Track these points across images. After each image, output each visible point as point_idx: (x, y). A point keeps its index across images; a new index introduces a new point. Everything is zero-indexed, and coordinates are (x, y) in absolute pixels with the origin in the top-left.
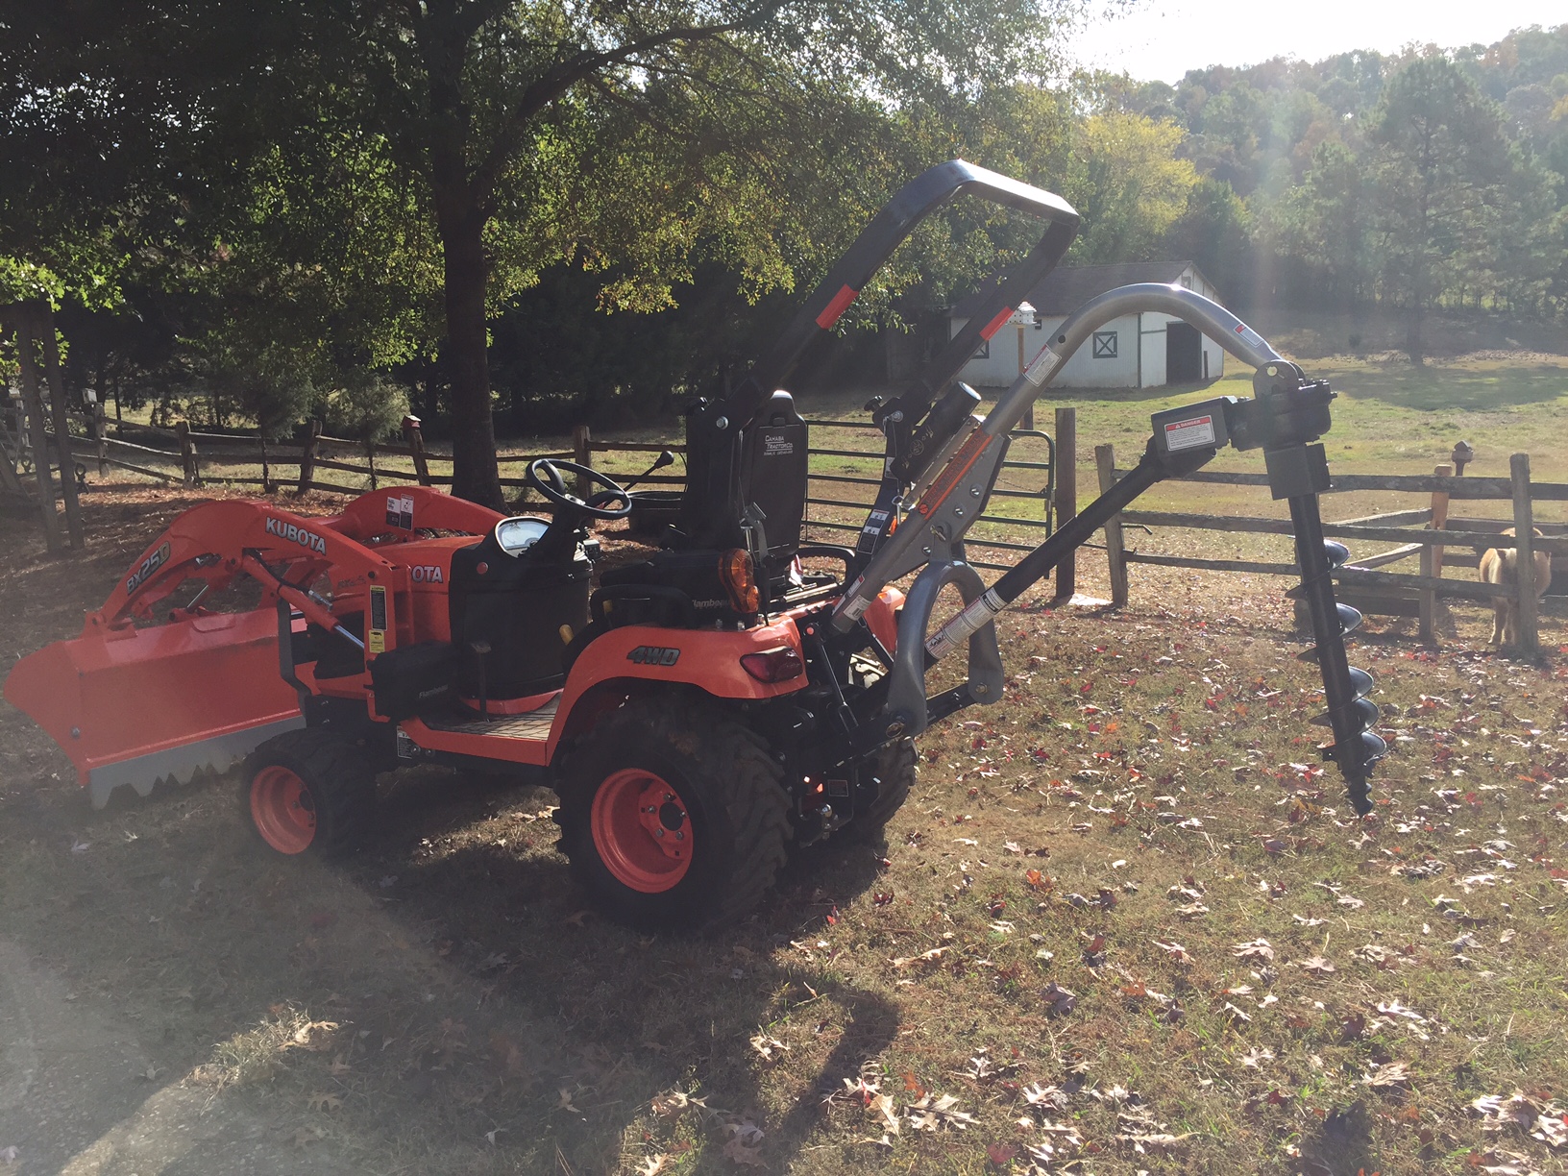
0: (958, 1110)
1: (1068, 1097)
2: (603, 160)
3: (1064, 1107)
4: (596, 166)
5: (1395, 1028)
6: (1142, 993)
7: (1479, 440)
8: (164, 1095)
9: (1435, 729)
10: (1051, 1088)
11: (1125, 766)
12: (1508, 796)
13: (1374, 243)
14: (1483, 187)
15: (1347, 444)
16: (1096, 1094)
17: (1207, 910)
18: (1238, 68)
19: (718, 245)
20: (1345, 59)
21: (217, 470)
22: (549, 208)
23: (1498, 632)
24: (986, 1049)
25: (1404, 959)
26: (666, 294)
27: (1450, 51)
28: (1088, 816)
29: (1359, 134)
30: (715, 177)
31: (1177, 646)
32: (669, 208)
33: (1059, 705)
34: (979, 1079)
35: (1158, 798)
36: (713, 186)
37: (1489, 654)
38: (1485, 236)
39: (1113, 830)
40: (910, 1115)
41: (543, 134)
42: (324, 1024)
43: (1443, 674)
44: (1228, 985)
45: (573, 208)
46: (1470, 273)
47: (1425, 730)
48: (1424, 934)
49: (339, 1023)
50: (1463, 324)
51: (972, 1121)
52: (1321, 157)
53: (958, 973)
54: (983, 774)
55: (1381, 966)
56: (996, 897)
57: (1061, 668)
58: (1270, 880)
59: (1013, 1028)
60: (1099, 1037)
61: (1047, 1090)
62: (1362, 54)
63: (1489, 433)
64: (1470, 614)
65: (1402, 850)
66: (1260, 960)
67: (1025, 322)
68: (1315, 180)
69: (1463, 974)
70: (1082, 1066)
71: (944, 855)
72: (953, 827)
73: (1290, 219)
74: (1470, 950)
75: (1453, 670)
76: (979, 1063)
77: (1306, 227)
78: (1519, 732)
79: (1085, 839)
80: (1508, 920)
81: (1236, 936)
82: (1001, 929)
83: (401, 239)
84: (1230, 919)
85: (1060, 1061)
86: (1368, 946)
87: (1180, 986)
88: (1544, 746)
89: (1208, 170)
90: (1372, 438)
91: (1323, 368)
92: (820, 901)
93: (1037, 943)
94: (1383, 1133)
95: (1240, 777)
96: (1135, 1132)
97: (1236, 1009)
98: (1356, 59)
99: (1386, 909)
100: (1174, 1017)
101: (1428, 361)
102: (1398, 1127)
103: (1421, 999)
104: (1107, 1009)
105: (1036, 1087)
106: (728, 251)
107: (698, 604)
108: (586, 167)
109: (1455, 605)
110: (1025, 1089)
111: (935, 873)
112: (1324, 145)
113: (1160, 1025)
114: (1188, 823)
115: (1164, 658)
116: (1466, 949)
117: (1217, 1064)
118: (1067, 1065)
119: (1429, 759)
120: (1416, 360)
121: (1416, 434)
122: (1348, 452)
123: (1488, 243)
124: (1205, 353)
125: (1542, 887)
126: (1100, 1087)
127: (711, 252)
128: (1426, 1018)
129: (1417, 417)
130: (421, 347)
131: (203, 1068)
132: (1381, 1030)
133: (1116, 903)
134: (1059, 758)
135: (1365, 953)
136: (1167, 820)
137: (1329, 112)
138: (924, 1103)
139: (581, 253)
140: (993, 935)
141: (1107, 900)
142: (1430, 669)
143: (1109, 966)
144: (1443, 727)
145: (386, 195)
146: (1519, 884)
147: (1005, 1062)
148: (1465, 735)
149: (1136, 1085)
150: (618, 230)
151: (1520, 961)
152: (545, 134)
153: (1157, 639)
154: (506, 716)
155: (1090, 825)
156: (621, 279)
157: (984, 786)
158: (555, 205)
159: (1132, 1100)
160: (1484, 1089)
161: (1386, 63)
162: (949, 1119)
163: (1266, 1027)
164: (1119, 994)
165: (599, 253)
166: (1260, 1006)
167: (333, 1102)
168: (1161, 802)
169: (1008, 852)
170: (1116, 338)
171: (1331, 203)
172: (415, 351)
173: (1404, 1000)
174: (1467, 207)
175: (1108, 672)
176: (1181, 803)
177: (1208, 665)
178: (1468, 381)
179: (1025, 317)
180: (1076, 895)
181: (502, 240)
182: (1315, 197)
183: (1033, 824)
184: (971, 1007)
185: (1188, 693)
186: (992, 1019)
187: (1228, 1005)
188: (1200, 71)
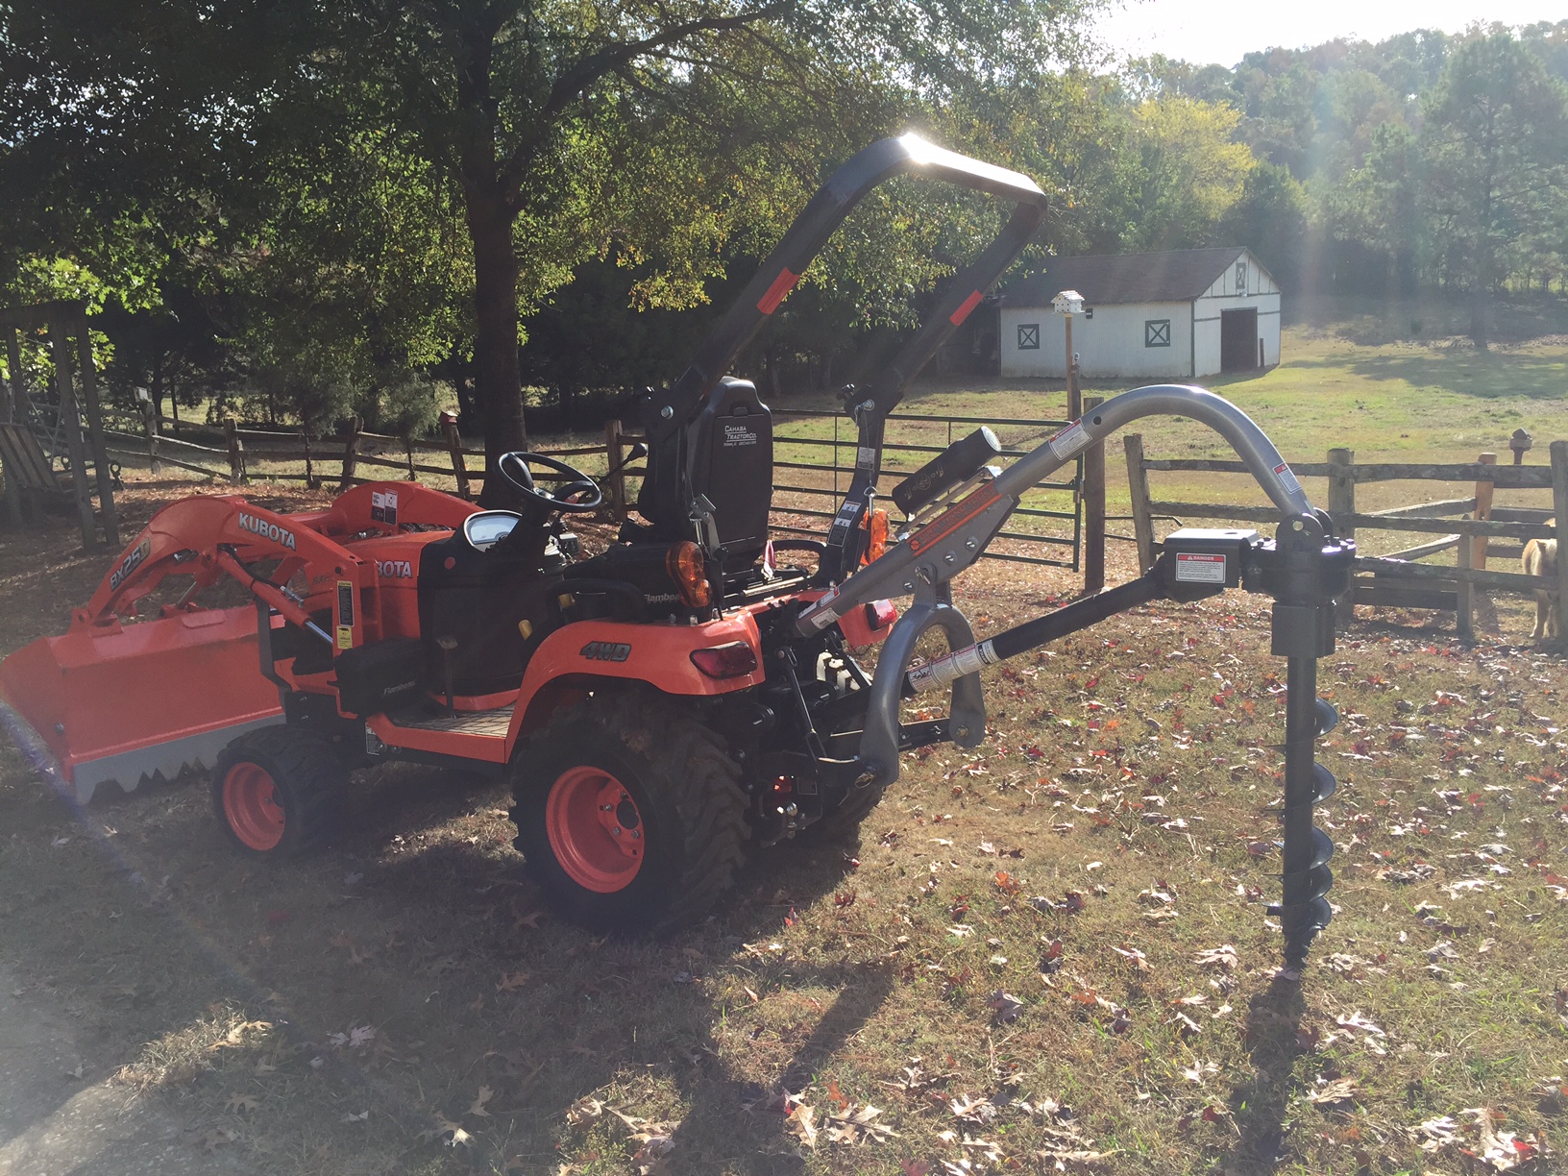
0: (881, 1123)
1: (997, 1110)
2: (636, 155)
3: (991, 1120)
4: (628, 159)
5: (1352, 1042)
6: (1093, 1001)
7: (1540, 428)
8: (88, 1094)
9: (1447, 727)
10: (982, 1100)
11: (1118, 765)
12: (1514, 797)
13: (1437, 226)
14: (1549, 167)
15: (1404, 432)
16: (1027, 1107)
17: (1176, 914)
18: (1297, 50)
19: (751, 238)
20: (1408, 38)
21: (268, 467)
22: (583, 203)
23: (1541, 626)
24: (920, 1058)
25: (1374, 969)
26: (698, 291)
27: (1517, 28)
28: (1071, 816)
29: (1420, 114)
30: (748, 169)
31: (1191, 641)
32: (703, 200)
33: (1062, 701)
34: (908, 1088)
35: (1146, 798)
36: (747, 178)
37: (1526, 648)
38: (1551, 217)
39: (1094, 830)
40: (830, 1127)
41: (573, 127)
42: (258, 1024)
43: (1464, 670)
44: (1183, 994)
45: (607, 203)
46: (1536, 256)
47: (1436, 728)
48: (1401, 943)
49: (274, 1023)
50: (1529, 308)
51: (893, 1134)
52: (1381, 139)
53: (907, 978)
54: (971, 772)
55: (1347, 975)
56: (960, 899)
57: (1070, 663)
58: (1247, 886)
59: (956, 1036)
60: (1040, 1046)
61: (977, 1102)
62: (1426, 34)
63: (1552, 420)
64: (1514, 607)
65: (1392, 854)
66: (1225, 967)
67: (1072, 310)
68: (1375, 163)
69: (1433, 985)
70: (1016, 1078)
71: (916, 855)
72: (930, 827)
73: (1349, 203)
74: (1445, 959)
75: (1475, 665)
76: (911, 1073)
77: (1366, 211)
78: (1535, 731)
79: (1064, 840)
80: (1491, 928)
81: (1203, 941)
82: (959, 933)
83: (437, 238)
84: (1199, 924)
85: (997, 1071)
86: (1337, 955)
87: (1134, 994)
88: (1559, 744)
89: (1266, 154)
90: (1430, 427)
91: (1383, 355)
92: (781, 903)
93: (994, 948)
94: (1320, 1153)
95: (1235, 777)
96: (1059, 1148)
97: (1187, 1020)
98: (1419, 39)
99: (1365, 915)
100: (1121, 1028)
101: (1493, 347)
102: (1337, 1147)
103: (1384, 1011)
104: (1054, 1018)
105: (965, 1098)
106: (761, 245)
107: (651, 599)
108: (618, 161)
109: (1499, 598)
110: (954, 1100)
111: (903, 874)
112: (1383, 126)
113: (1106, 1036)
114: (1173, 823)
115: (1176, 653)
116: (1441, 959)
117: (1157, 1077)
118: (1002, 1075)
119: (1438, 758)
120: (1481, 345)
121: (1476, 422)
122: (1405, 442)
123: (1556, 225)
124: (1262, 340)
125: (1532, 894)
126: (1030, 1100)
127: (743, 246)
128: (1386, 1031)
129: (1478, 404)
130: (456, 346)
131: (131, 1067)
132: (1334, 1044)
133: (1084, 907)
134: (1053, 756)
135: (1333, 962)
136: (1152, 821)
137: (1392, 93)
138: (846, 1114)
139: (615, 247)
140: (948, 938)
141: (1074, 903)
142: (1452, 664)
143: (1064, 973)
144: (1455, 724)
145: (421, 192)
146: (1510, 890)
147: (939, 1072)
148: (1477, 733)
149: (1069, 1098)
150: (654, 224)
151: (1497, 972)
152: (577, 128)
153: (1171, 633)
154: (474, 712)
155: (1070, 825)
156: (653, 275)
157: (970, 785)
158: (588, 200)
159: (1063, 1113)
160: (1435, 1109)
161: (1450, 42)
162: (869, 1131)
163: (1216, 1038)
164: (1069, 1002)
165: (632, 249)
166: (1214, 1016)
167: (250, 1104)
168: (1149, 803)
169: (983, 853)
170: (1168, 327)
171: (1392, 185)
172: (450, 350)
173: (1367, 1012)
174: (1533, 188)
175: (1117, 667)
176: (1170, 803)
177: (1221, 660)
178: (1534, 367)
179: (1072, 306)
180: (1041, 898)
181: (537, 236)
182: (1375, 179)
183: (1014, 824)
184: (914, 1014)
185: (1197, 689)
186: (935, 1026)
187: (1180, 1015)
188: (1258, 53)
